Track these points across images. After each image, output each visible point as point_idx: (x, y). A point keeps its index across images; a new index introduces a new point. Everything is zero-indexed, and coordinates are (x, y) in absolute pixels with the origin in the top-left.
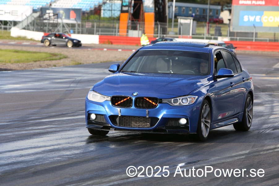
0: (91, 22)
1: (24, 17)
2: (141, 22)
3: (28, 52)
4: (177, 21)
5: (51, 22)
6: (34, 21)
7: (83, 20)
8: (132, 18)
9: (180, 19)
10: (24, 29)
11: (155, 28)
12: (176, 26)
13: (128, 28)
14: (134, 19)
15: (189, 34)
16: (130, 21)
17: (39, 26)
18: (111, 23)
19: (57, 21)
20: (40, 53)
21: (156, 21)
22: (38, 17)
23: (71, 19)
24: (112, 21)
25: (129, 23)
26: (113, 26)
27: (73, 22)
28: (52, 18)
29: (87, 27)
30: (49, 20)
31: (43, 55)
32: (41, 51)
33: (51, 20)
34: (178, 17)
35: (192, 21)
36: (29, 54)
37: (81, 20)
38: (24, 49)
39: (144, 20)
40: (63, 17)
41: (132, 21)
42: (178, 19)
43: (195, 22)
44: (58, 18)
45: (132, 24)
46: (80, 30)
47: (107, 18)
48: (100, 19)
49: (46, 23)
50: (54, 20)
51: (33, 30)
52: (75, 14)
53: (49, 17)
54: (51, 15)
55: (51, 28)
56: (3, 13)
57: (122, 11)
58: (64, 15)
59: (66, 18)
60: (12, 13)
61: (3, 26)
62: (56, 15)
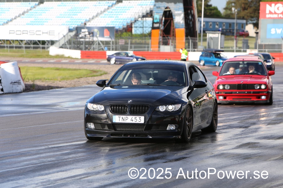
0: (124, 39)
2: (172, 38)
3: (69, 70)
4: (206, 36)
5: (87, 40)
6: (69, 40)
7: (116, 37)
8: (163, 34)
9: (209, 33)
10: (61, 47)
11: (186, 43)
12: (205, 40)
13: (159, 43)
14: (165, 35)
16: (161, 37)
17: (76, 44)
18: (143, 39)
19: (93, 39)
20: (80, 69)
21: (187, 36)
22: (73, 36)
23: (105, 36)
24: (144, 38)
25: (160, 39)
26: (145, 42)
27: (109, 40)
28: (87, 37)
29: (120, 44)
30: (85, 38)
31: (84, 72)
32: (81, 68)
33: (87, 38)
34: (206, 32)
35: (220, 34)
36: (70, 71)
37: (114, 37)
38: (64, 66)
39: (174, 35)
40: (98, 35)
41: (163, 37)
42: (206, 34)
43: (223, 36)
45: (163, 39)
46: (114, 47)
47: (139, 35)
49: (82, 41)
50: (89, 39)
51: (70, 48)
52: (108, 33)
53: (85, 36)
54: (87, 33)
55: (87, 46)
56: (41, 33)
57: (153, 28)
58: (98, 33)
59: (100, 36)
60: (49, 33)
61: (41, 46)
62: (91, 33)
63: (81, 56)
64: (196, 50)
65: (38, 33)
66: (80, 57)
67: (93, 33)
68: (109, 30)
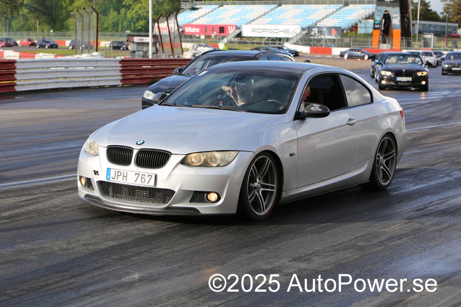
0: (349, 38)
1: (295, 35)
2: (390, 37)
5: (316, 38)
6: (302, 37)
7: (342, 36)
8: (383, 34)
10: (295, 44)
11: (401, 42)
12: (420, 40)
13: (379, 42)
15: (430, 47)
16: (381, 36)
17: (306, 41)
18: (365, 38)
19: (321, 37)
21: (402, 36)
23: (333, 35)
25: (380, 38)
27: (335, 38)
30: (314, 36)
33: (316, 36)
34: (422, 33)
35: (433, 36)
37: (340, 36)
39: (392, 36)
40: (326, 34)
41: (383, 36)
43: (436, 37)
44: (321, 35)
45: (383, 38)
46: (340, 45)
47: (362, 34)
48: (356, 35)
49: (312, 39)
50: (318, 37)
51: (302, 45)
52: (335, 31)
53: (315, 34)
54: (316, 32)
55: (315, 43)
56: (278, 31)
57: (375, 28)
58: (327, 32)
59: (328, 35)
60: (285, 31)
61: (278, 42)
62: (320, 32)
63: (310, 51)
64: (409, 48)
65: (275, 31)
66: (309, 53)
67: (321, 32)
68: (336, 29)
